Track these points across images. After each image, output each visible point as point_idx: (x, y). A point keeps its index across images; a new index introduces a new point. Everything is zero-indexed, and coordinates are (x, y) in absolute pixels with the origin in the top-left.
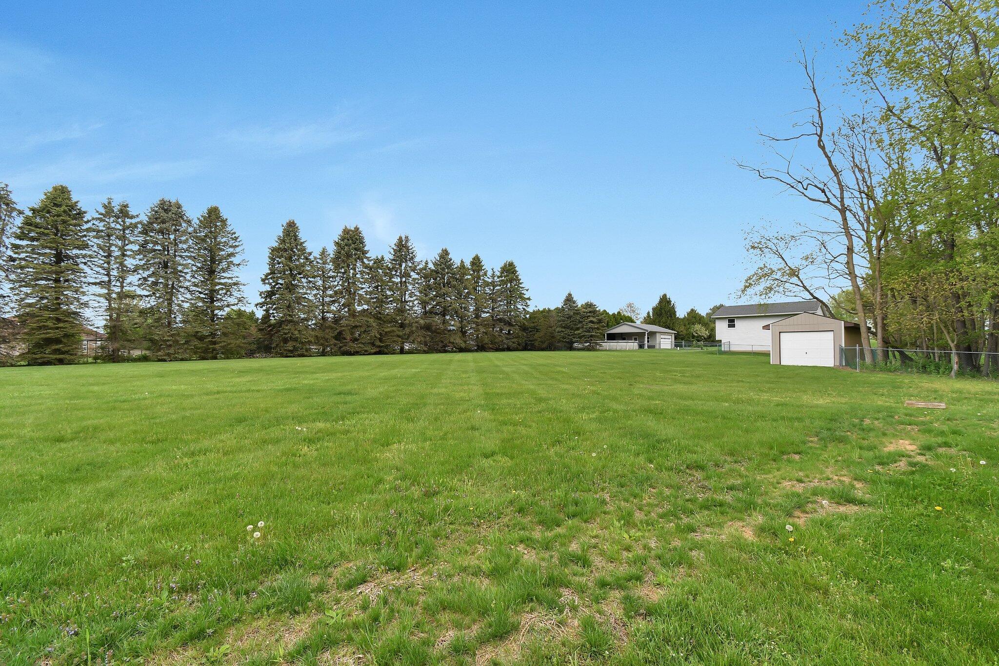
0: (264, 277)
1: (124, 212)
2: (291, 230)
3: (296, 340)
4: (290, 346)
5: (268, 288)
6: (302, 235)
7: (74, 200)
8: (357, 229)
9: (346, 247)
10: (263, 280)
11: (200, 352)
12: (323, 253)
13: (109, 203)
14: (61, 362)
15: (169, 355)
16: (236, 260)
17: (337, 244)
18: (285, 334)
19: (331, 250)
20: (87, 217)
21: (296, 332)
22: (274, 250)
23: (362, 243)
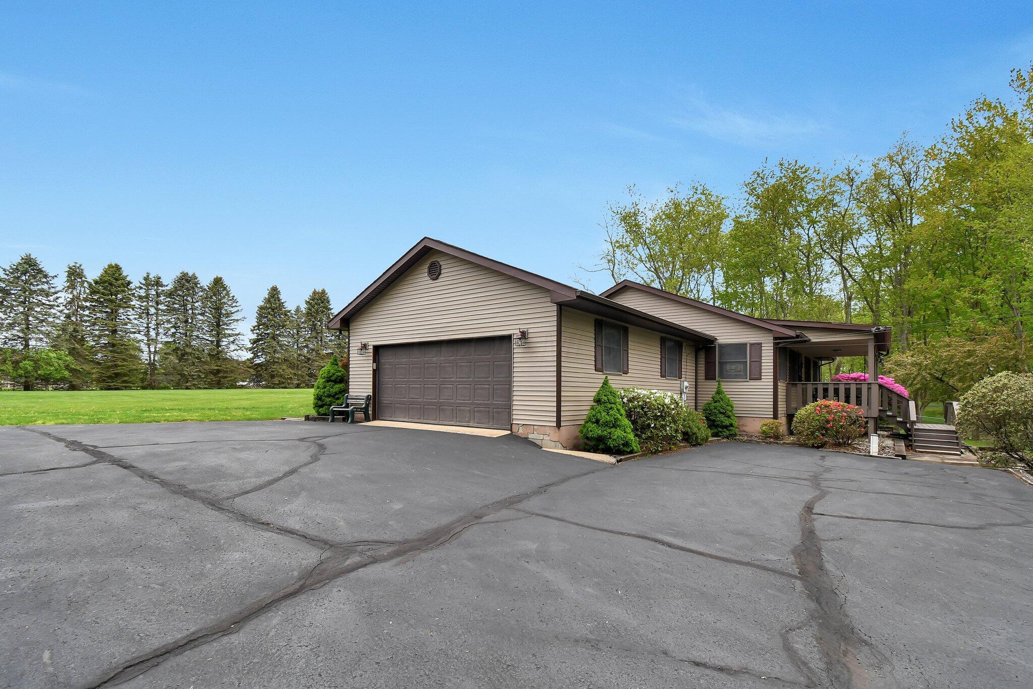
0: (252, 328)
1: (158, 283)
2: (274, 293)
3: (281, 376)
4: (276, 380)
5: (254, 336)
6: (283, 297)
7: (124, 274)
8: (323, 292)
9: (316, 306)
10: (252, 331)
11: (214, 384)
12: (298, 310)
13: (148, 276)
14: (126, 388)
15: (194, 385)
16: (235, 317)
17: (307, 302)
18: (273, 371)
19: (303, 307)
20: (132, 286)
21: (281, 371)
22: (261, 308)
23: (328, 302)
